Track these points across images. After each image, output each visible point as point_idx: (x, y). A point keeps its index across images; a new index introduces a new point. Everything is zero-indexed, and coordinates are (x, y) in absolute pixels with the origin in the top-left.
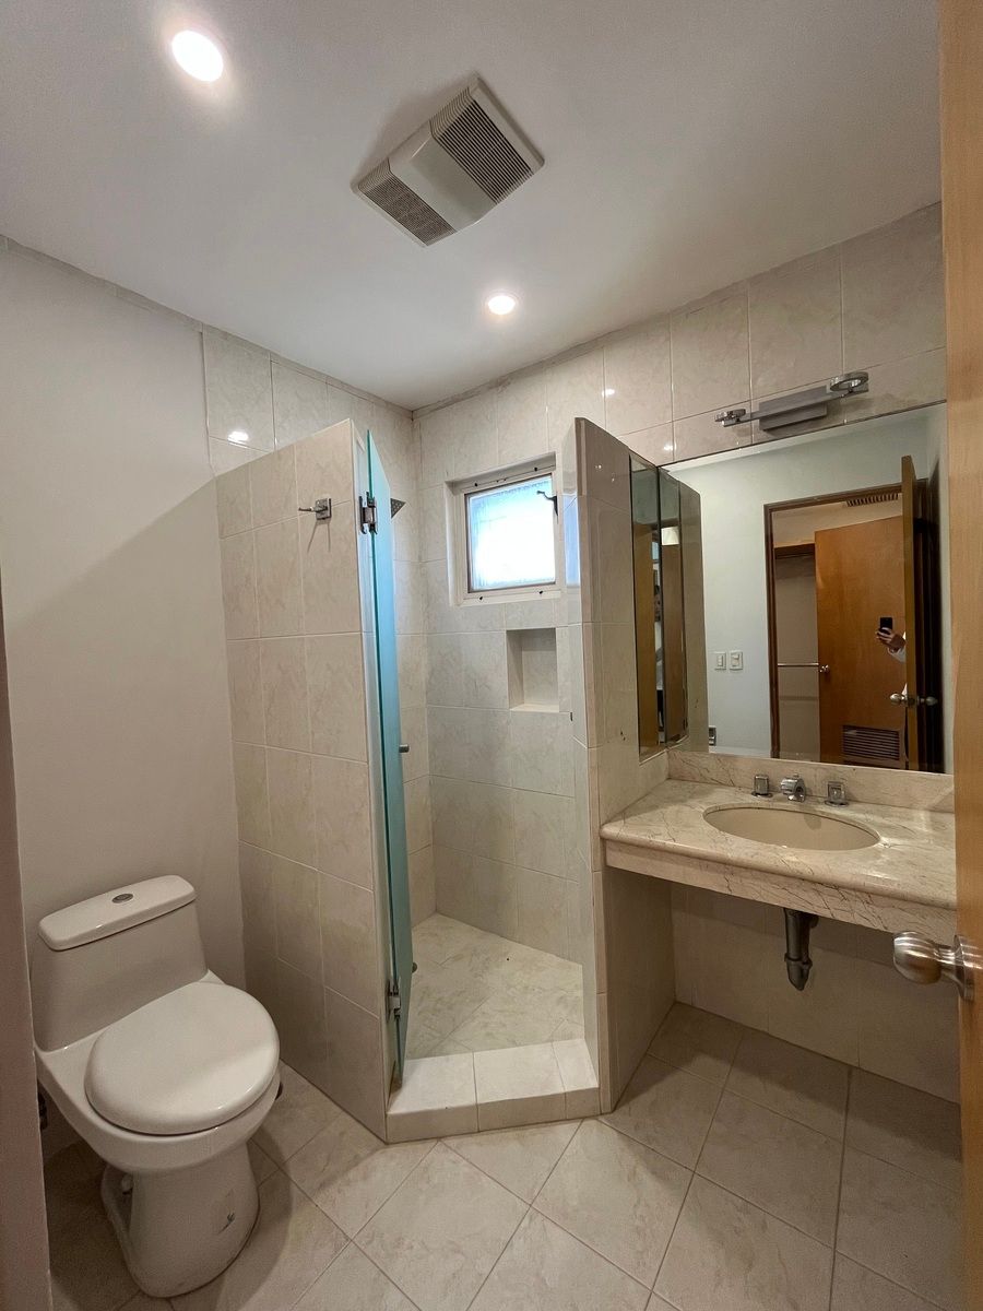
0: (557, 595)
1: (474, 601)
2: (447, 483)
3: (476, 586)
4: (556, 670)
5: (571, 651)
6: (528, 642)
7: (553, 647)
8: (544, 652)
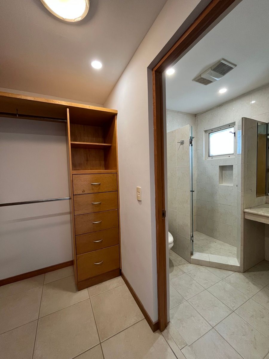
0: (234, 157)
1: (210, 159)
2: (204, 131)
3: (211, 155)
4: (233, 175)
5: (238, 171)
6: (225, 169)
7: (232, 169)
8: (229, 171)
